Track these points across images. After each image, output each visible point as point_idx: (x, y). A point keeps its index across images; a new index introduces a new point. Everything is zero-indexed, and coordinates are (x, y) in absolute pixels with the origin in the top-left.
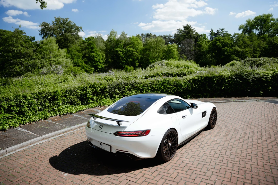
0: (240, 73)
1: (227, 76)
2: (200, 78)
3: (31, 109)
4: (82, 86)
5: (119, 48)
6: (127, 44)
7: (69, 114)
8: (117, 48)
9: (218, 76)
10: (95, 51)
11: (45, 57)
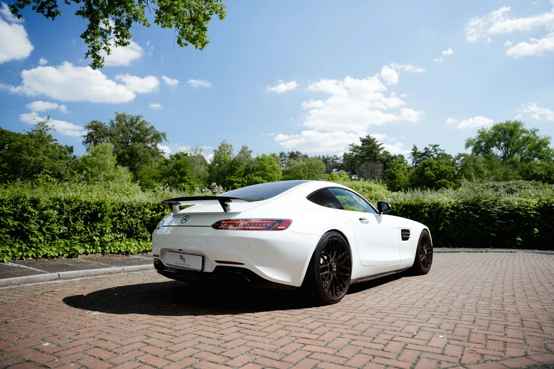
0: (473, 200)
1: (448, 205)
2: (394, 206)
3: (44, 229)
4: (156, 202)
5: (235, 176)
6: (251, 169)
7: (123, 254)
8: (231, 175)
9: (430, 203)
10: (187, 180)
11: (88, 178)
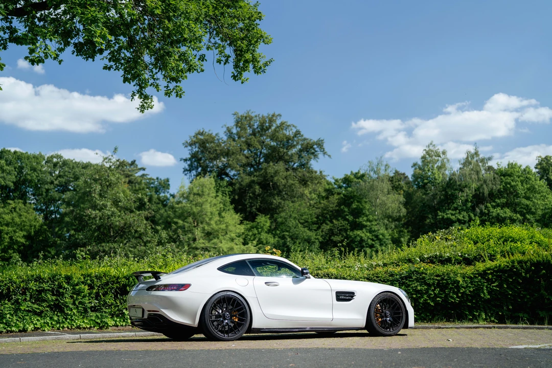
3: (77, 303)
8: (448, 209)
10: (364, 223)
11: (179, 236)
